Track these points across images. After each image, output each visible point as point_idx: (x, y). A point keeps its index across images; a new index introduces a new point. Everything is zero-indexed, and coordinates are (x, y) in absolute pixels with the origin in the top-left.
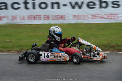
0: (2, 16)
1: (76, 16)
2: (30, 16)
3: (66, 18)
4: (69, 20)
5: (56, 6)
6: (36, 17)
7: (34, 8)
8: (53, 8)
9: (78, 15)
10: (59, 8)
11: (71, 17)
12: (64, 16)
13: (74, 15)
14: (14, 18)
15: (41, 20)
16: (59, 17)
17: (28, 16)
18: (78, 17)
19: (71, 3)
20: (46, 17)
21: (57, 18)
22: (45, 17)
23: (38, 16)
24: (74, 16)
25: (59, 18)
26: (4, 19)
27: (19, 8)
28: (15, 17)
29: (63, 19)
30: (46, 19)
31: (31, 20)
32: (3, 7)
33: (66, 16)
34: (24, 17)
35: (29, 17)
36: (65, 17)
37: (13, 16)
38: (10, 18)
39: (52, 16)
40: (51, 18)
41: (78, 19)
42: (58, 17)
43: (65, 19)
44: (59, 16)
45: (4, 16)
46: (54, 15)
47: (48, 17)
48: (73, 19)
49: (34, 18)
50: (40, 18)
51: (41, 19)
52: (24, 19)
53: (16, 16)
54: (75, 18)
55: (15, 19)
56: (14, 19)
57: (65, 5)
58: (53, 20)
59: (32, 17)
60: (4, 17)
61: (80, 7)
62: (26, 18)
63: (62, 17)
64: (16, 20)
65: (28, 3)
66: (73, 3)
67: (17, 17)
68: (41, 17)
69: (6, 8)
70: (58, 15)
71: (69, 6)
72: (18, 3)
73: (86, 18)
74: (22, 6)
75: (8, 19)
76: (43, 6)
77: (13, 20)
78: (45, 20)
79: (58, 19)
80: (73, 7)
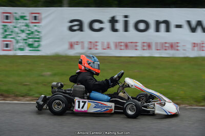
0: (74, 42)
1: (197, 44)
2: (119, 42)
3: (179, 48)
4: (184, 52)
5: (163, 26)
6: (129, 44)
7: (126, 29)
8: (157, 30)
9: (200, 43)
10: (168, 30)
11: (189, 46)
12: (177, 44)
13: (194, 43)
15: (136, 50)
16: (167, 45)
17: (116, 43)
18: (200, 47)
19: (189, 22)
20: (145, 44)
21: (164, 48)
22: (144, 46)
23: (131, 42)
24: (195, 45)
25: (167, 48)
26: (76, 46)
27: (101, 29)
28: (94, 45)
29: (175, 50)
30: (145, 48)
31: (121, 49)
32: (76, 28)
33: (179, 45)
34: (108, 44)
35: (118, 45)
36: (178, 46)
37: (91, 42)
38: (86, 45)
39: (156, 43)
40: (153, 47)
41: (200, 50)
42: (166, 46)
43: (178, 50)
44: (169, 43)
45: (77, 42)
46: (160, 43)
47: (149, 46)
48: (193, 50)
49: (126, 46)
50: (136, 46)
51: (138, 48)
52: (108, 48)
53: (96, 42)
54: (196, 48)
55: (94, 47)
56: (92, 47)
57: (179, 26)
58: (158, 50)
59: (122, 44)
60: (77, 43)
62: (112, 46)
63: (172, 46)
64: (96, 49)
65: (117, 21)
66: (194, 24)
67: (98, 44)
68: (138, 44)
69: (81, 29)
70: (166, 43)
71: (186, 27)
72: (100, 22)
74: (107, 26)
75: (83, 48)
76: (142, 26)
77: (90, 49)
78: (144, 50)
79: (166, 50)
80: (193, 30)
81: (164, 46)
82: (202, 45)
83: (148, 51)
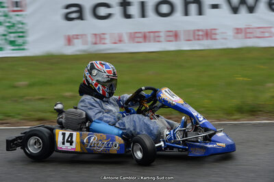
0: (73, 36)
1: (241, 29)
2: (135, 33)
3: (217, 37)
4: (224, 41)
5: (193, 8)
6: (148, 34)
7: (143, 15)
8: (186, 13)
9: (246, 28)
11: (230, 33)
12: (213, 32)
13: (237, 29)
14: (99, 38)
16: (200, 33)
17: (131, 33)
18: (246, 33)
20: (171, 34)
21: (197, 37)
22: (169, 36)
23: (152, 32)
24: (238, 31)
25: (200, 37)
26: (76, 41)
27: (109, 16)
29: (212, 39)
30: (171, 39)
31: (138, 42)
32: (74, 15)
33: (217, 32)
34: (120, 36)
35: (133, 37)
36: (215, 34)
37: (95, 35)
38: (90, 39)
39: (185, 32)
40: (182, 36)
41: (246, 38)
42: (198, 35)
43: (215, 39)
44: (202, 31)
45: (77, 35)
46: (190, 30)
47: (176, 36)
48: (235, 38)
49: (145, 37)
50: (159, 36)
51: (161, 39)
52: (120, 41)
53: (103, 34)
54: (240, 35)
55: (100, 41)
56: (98, 42)
57: (215, 6)
58: (188, 40)
59: (139, 35)
60: (77, 37)
61: (251, 10)
62: (126, 38)
63: (208, 34)
64: (104, 44)
65: (129, 4)
66: (235, 1)
67: (106, 36)
68: (161, 34)
69: (81, 18)
70: (198, 30)
71: (225, 7)
72: (107, 5)
73: (267, 35)
74: (116, 11)
75: (85, 43)
76: (165, 9)
77: (96, 43)
78: (169, 41)
79: (199, 39)
80: (235, 10)
81: (196, 35)
82: (248, 31)
83: (174, 43)
